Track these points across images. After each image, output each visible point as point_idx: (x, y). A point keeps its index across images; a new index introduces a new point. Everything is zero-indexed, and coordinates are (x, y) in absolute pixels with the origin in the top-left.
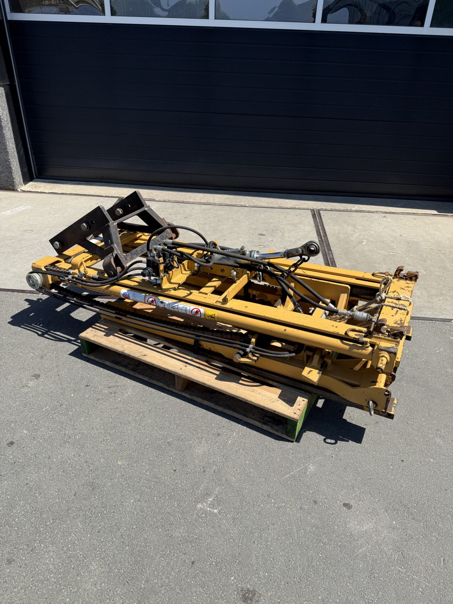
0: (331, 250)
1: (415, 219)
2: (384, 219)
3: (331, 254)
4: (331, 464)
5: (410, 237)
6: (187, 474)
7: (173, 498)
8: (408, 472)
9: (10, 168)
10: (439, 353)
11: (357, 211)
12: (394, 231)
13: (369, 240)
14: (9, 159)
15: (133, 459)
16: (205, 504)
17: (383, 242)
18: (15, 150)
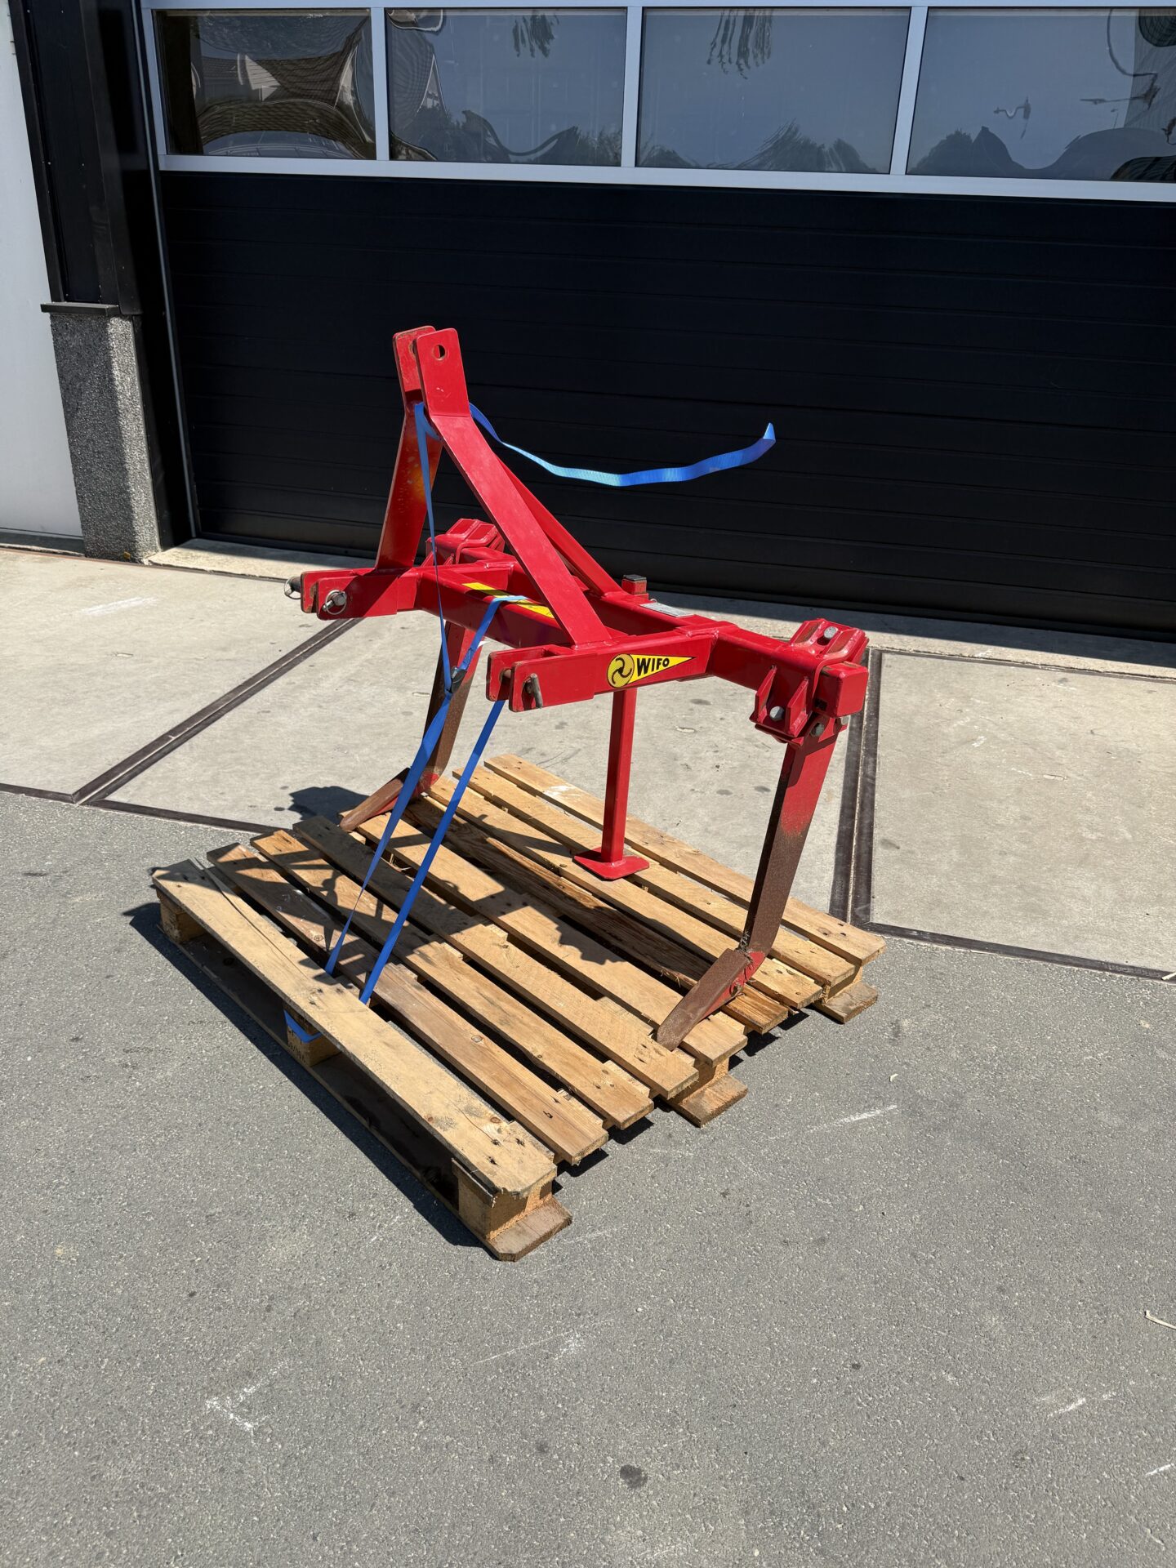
0: (875, 755)
1: (1150, 692)
2: (1061, 686)
3: (871, 765)
4: (635, 1342)
5: (1118, 739)
6: (220, 1309)
7: (152, 1371)
8: (859, 1404)
9: (130, 508)
10: (1091, 1064)
11: (988, 661)
12: (1077, 718)
13: (995, 737)
14: (129, 487)
15: (98, 1245)
16: (228, 1402)
17: (1034, 745)
18: (147, 465)
